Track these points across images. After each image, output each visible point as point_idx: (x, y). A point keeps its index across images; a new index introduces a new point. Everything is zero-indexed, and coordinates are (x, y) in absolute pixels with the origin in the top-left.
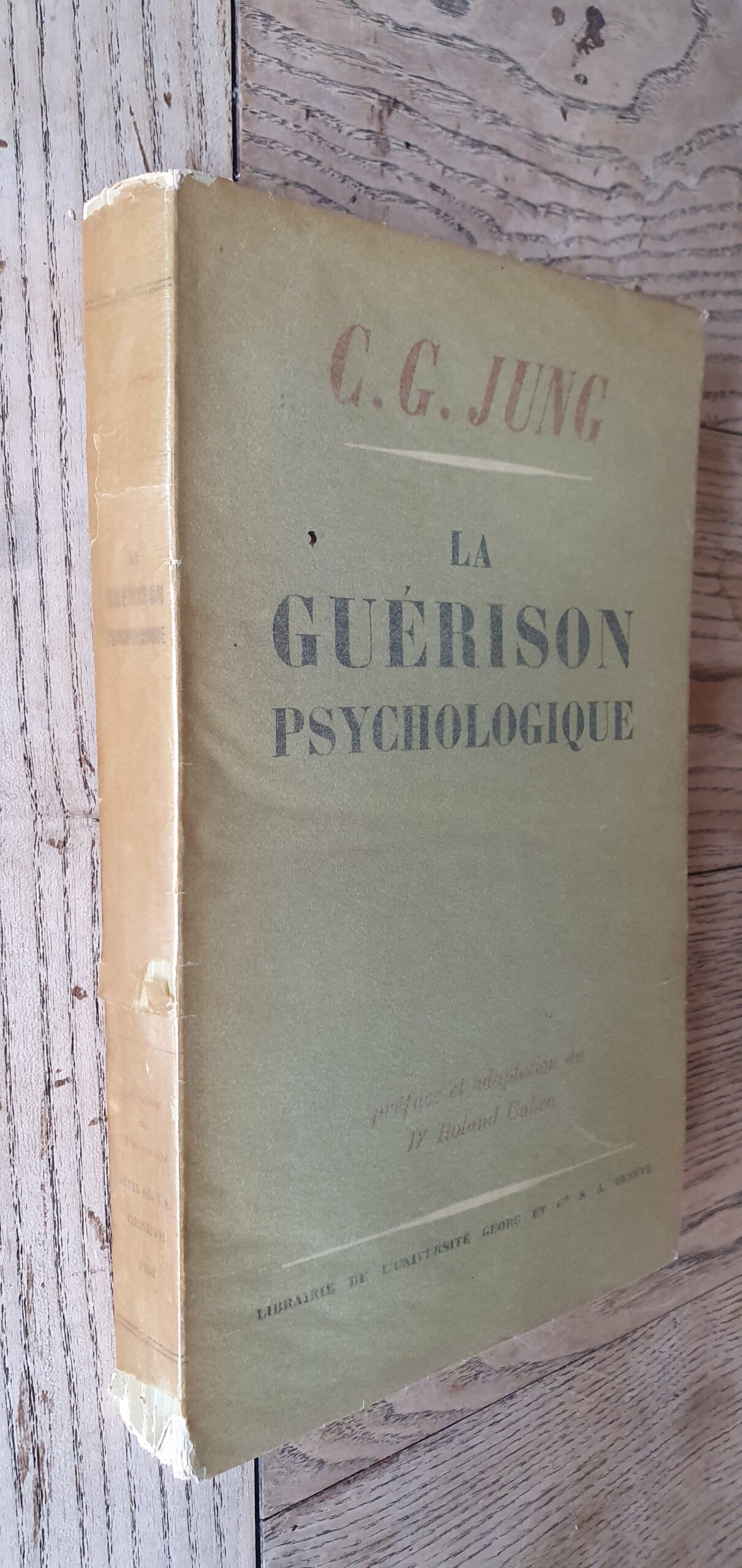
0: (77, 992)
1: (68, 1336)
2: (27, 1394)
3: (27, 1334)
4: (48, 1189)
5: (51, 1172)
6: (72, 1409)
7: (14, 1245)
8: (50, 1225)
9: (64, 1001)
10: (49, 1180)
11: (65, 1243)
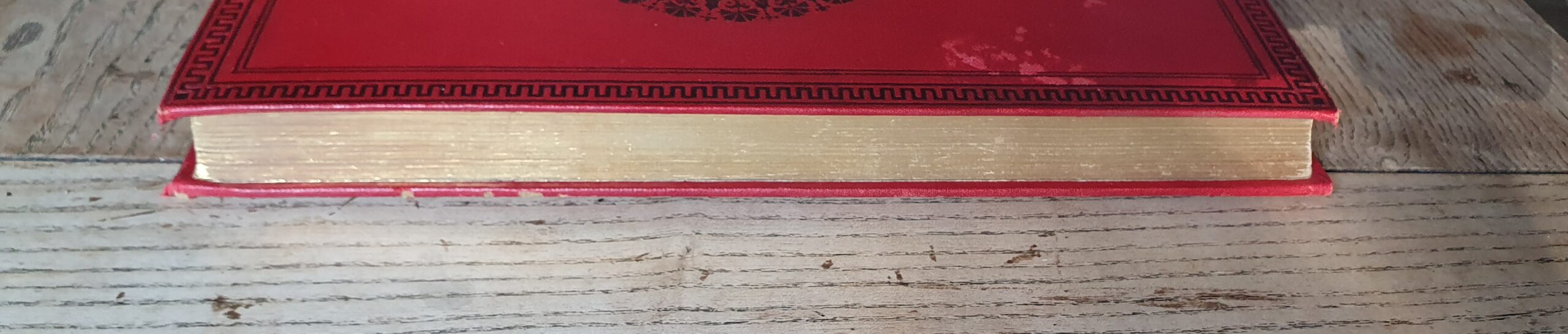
0: (826, 266)
1: (1111, 278)
2: (1155, 302)
3: (1106, 301)
4: (985, 286)
5: (972, 284)
6: (1171, 276)
7: (1030, 307)
8: (1016, 285)
9: (832, 273)
10: (979, 285)
11: (1032, 278)
